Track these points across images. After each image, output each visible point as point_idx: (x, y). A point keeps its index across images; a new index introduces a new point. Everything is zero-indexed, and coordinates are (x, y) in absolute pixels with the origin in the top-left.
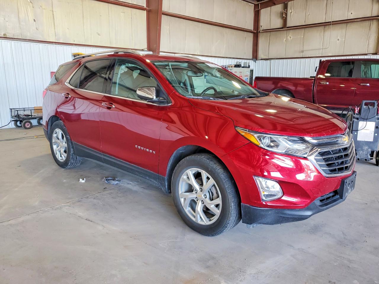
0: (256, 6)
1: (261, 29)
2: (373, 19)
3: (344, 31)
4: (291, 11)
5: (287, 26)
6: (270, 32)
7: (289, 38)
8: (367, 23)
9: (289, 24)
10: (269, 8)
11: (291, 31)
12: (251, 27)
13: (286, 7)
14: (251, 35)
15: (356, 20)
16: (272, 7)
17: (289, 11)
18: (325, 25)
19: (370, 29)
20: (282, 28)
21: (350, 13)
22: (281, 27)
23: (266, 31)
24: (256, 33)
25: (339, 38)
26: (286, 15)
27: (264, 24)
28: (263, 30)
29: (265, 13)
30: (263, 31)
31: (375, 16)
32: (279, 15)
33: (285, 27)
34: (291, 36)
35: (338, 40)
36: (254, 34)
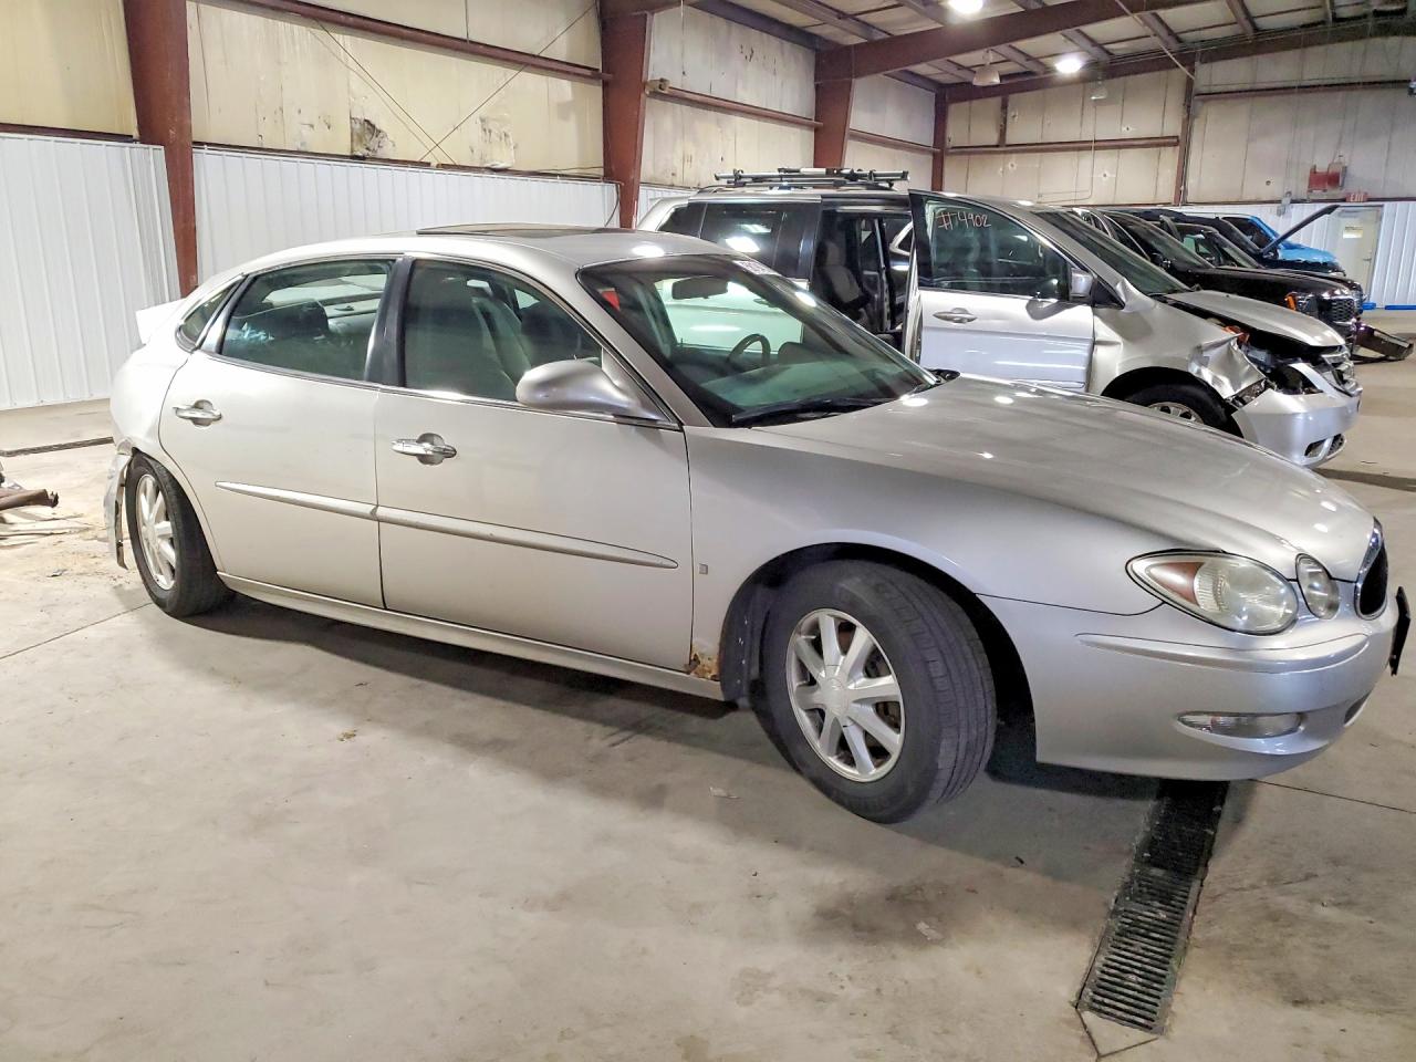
0: (939, 99)
1: (949, 144)
2: (1165, 145)
3: (1115, 162)
4: (1013, 114)
5: (1007, 143)
6: (970, 153)
7: (1009, 168)
8: (1153, 149)
9: (1011, 138)
10: (966, 104)
11: (1014, 156)
12: (927, 138)
13: (1004, 107)
14: (931, 157)
15: (1138, 142)
16: (974, 102)
17: (1011, 114)
18: (1080, 146)
19: (1160, 160)
20: (997, 146)
21: (1124, 129)
22: (994, 143)
23: (962, 149)
24: (939, 154)
25: (1106, 172)
26: (1005, 121)
27: (956, 134)
28: (953, 148)
29: (956, 112)
30: (953, 150)
31: (1169, 138)
32: (990, 119)
33: (1003, 147)
34: (1013, 162)
35: (1105, 175)
36: (934, 154)
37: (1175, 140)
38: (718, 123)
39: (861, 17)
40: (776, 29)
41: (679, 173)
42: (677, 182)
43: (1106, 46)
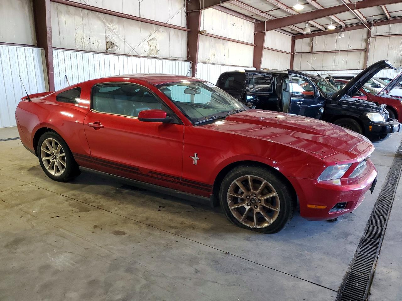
0: (293, 38)
1: (295, 52)
2: (362, 51)
3: (346, 56)
5: (313, 51)
6: (302, 54)
7: (314, 58)
8: (359, 53)
10: (301, 39)
11: (315, 54)
12: (289, 50)
13: (312, 40)
14: (290, 55)
15: (353, 51)
16: (303, 39)
17: (314, 42)
18: (336, 52)
19: (360, 56)
21: (349, 47)
22: (309, 52)
23: (299, 53)
24: (293, 54)
26: (312, 44)
27: (297, 49)
28: (297, 53)
29: (298, 42)
31: (363, 49)
32: (308, 44)
33: (311, 52)
34: (315, 57)
35: (343, 61)
36: (291, 55)
37: (365, 50)
38: (223, 44)
39: (267, 12)
40: (242, 16)
41: (211, 59)
42: (210, 62)
43: (343, 21)
